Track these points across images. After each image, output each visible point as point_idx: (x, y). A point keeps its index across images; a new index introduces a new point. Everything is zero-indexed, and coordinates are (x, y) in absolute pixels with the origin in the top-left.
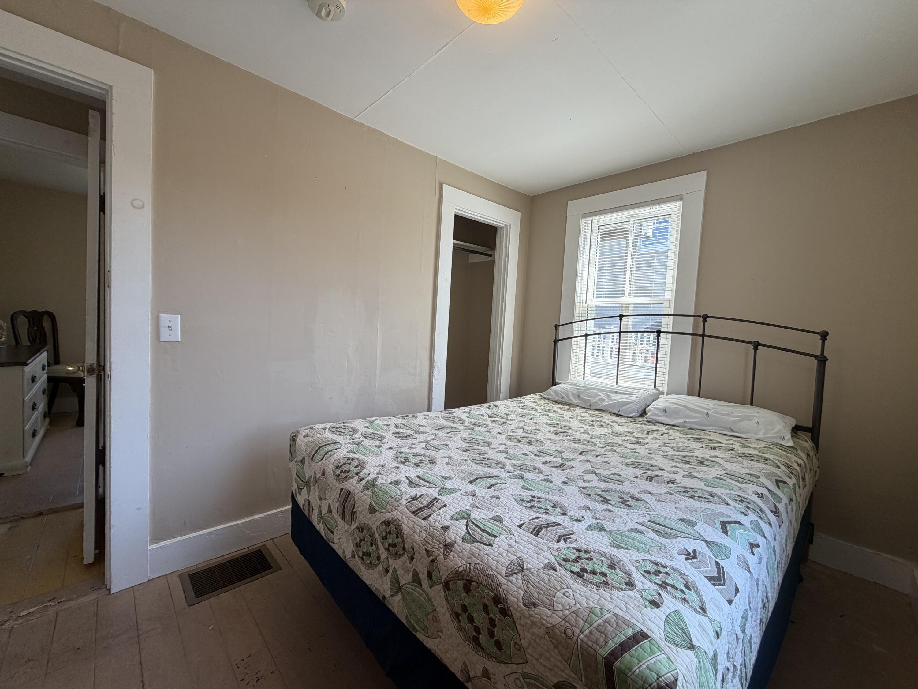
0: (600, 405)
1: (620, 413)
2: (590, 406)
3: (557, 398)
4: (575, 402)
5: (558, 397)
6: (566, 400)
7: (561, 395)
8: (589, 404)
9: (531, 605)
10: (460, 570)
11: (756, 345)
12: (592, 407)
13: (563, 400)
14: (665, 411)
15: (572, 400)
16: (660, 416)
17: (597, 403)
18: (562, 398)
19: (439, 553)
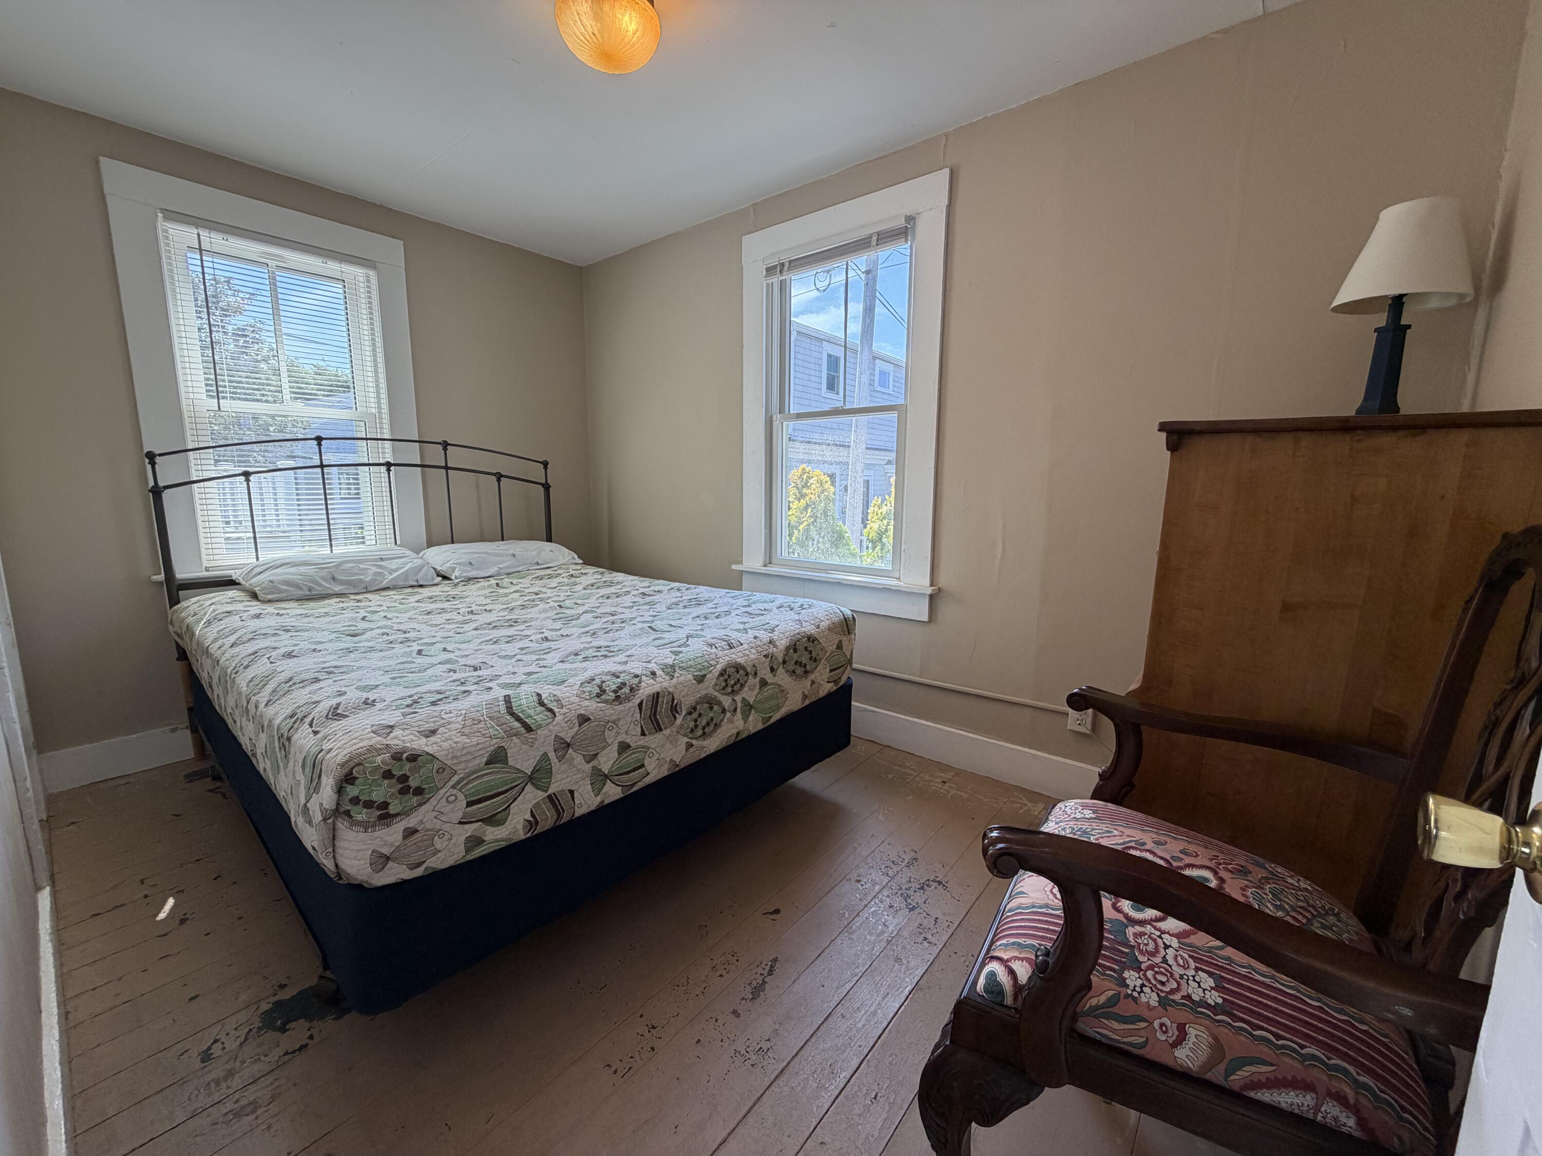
0: (382, 582)
1: (421, 583)
2: (366, 588)
3: (301, 593)
4: (336, 589)
5: (301, 589)
6: (318, 590)
7: (306, 585)
8: (364, 585)
9: (818, 627)
10: (788, 644)
11: (499, 476)
12: (369, 589)
13: (314, 593)
14: (470, 563)
15: (330, 588)
16: (470, 571)
17: (376, 580)
18: (310, 590)
19: (772, 649)
